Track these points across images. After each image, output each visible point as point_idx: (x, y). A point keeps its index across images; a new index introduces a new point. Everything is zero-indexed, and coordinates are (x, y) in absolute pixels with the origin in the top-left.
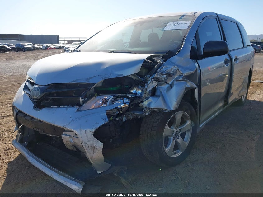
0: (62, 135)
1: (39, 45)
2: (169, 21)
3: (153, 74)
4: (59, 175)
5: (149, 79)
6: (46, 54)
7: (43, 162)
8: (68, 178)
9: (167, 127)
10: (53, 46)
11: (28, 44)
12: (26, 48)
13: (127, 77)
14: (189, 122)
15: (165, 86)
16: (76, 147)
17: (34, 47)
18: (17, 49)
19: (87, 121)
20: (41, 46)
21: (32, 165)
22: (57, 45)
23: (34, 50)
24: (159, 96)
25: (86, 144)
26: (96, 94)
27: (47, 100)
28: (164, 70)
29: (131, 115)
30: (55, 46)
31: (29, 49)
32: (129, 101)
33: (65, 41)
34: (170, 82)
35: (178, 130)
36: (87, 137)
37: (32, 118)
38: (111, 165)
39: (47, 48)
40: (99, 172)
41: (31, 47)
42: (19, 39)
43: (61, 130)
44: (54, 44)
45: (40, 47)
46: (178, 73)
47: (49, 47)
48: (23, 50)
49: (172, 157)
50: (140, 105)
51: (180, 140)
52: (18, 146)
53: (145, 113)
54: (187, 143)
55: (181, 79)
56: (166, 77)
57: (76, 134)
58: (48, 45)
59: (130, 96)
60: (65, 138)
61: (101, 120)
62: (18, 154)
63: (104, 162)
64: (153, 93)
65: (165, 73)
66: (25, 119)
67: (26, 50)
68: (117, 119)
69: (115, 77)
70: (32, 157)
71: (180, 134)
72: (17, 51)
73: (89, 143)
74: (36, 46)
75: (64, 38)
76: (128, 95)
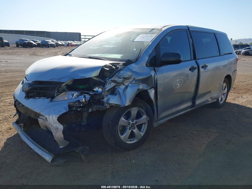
0: (38, 119)
1: (62, 42)
2: (140, 33)
3: (111, 78)
4: (39, 149)
5: (107, 81)
6: (66, 51)
7: (30, 139)
8: (44, 151)
9: (123, 119)
10: (74, 43)
11: (52, 41)
12: (50, 45)
13: (90, 78)
14: (145, 117)
15: (123, 87)
16: (46, 127)
17: (57, 44)
18: (42, 45)
19: (54, 110)
20: (63, 42)
21: (23, 141)
22: (78, 43)
23: (57, 46)
24: (116, 95)
25: (52, 126)
26: (67, 90)
27: (34, 92)
28: (121, 75)
29: (95, 108)
30: (76, 44)
31: (52, 46)
32: (90, 97)
33: (86, 38)
34: (126, 84)
35: (134, 122)
36: (53, 121)
37: (23, 106)
38: (69, 142)
39: (68, 45)
40: (61, 147)
41: (54, 44)
42: (46, 35)
43: (38, 115)
44: (75, 42)
45: (62, 44)
46: (132, 77)
47: (71, 44)
48: (47, 46)
49: (127, 143)
50: (101, 100)
51: (136, 131)
52: (16, 126)
53: (105, 106)
54: (142, 134)
55: (134, 82)
56: (123, 80)
57: (46, 118)
58: (70, 42)
59: (91, 93)
60: (40, 121)
61: (64, 110)
62: (16, 132)
63: (64, 139)
64: (113, 92)
65: (122, 77)
66: (19, 106)
67: (50, 47)
68: (79, 110)
69: (79, 78)
70: (24, 135)
71: (136, 126)
72: (42, 47)
73: (54, 125)
74: (60, 43)
75: (86, 36)
76: (89, 92)
